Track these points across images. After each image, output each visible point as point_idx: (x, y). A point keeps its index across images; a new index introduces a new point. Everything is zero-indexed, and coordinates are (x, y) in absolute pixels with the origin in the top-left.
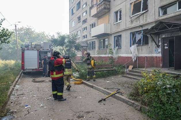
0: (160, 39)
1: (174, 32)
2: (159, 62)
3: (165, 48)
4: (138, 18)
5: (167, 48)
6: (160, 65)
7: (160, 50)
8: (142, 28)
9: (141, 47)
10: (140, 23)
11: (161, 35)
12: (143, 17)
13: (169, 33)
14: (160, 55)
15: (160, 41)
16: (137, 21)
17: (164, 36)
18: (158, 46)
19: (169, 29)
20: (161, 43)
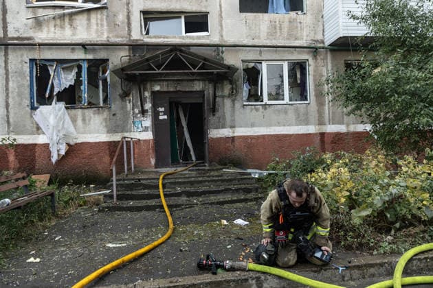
0: (147, 94)
1: (182, 80)
2: (147, 155)
3: (161, 118)
4: (67, 20)
5: (166, 117)
6: (150, 163)
7: (148, 122)
8: (85, 53)
9: (80, 110)
10: (74, 34)
11: (148, 86)
12: (89, 19)
13: (169, 82)
14: (148, 136)
15: (148, 100)
16: (62, 27)
17: (157, 88)
18: (143, 112)
19: (194, 71)
20: (150, 105)
